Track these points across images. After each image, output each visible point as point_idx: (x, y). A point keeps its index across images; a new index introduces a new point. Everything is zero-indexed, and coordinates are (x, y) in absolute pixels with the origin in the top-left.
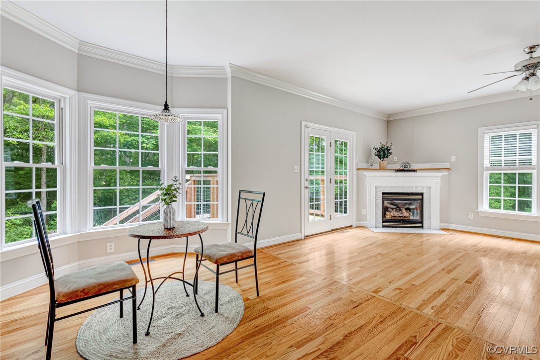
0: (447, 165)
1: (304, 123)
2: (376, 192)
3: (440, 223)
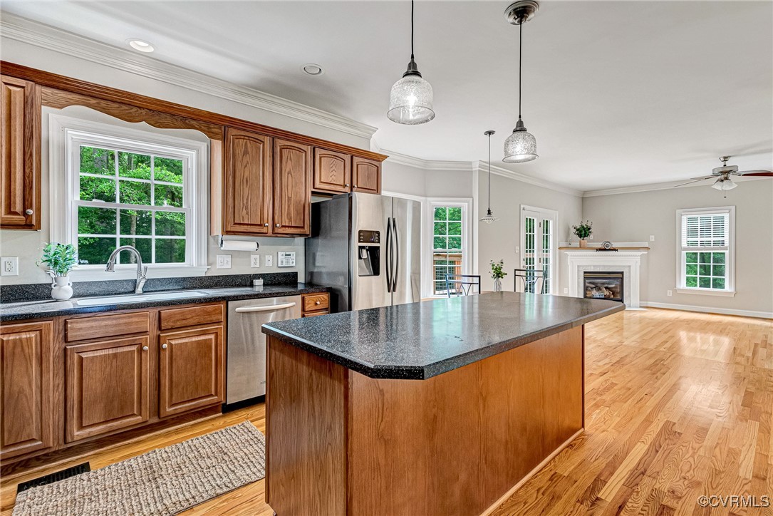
0: (646, 245)
1: (522, 206)
2: (578, 270)
3: (640, 300)
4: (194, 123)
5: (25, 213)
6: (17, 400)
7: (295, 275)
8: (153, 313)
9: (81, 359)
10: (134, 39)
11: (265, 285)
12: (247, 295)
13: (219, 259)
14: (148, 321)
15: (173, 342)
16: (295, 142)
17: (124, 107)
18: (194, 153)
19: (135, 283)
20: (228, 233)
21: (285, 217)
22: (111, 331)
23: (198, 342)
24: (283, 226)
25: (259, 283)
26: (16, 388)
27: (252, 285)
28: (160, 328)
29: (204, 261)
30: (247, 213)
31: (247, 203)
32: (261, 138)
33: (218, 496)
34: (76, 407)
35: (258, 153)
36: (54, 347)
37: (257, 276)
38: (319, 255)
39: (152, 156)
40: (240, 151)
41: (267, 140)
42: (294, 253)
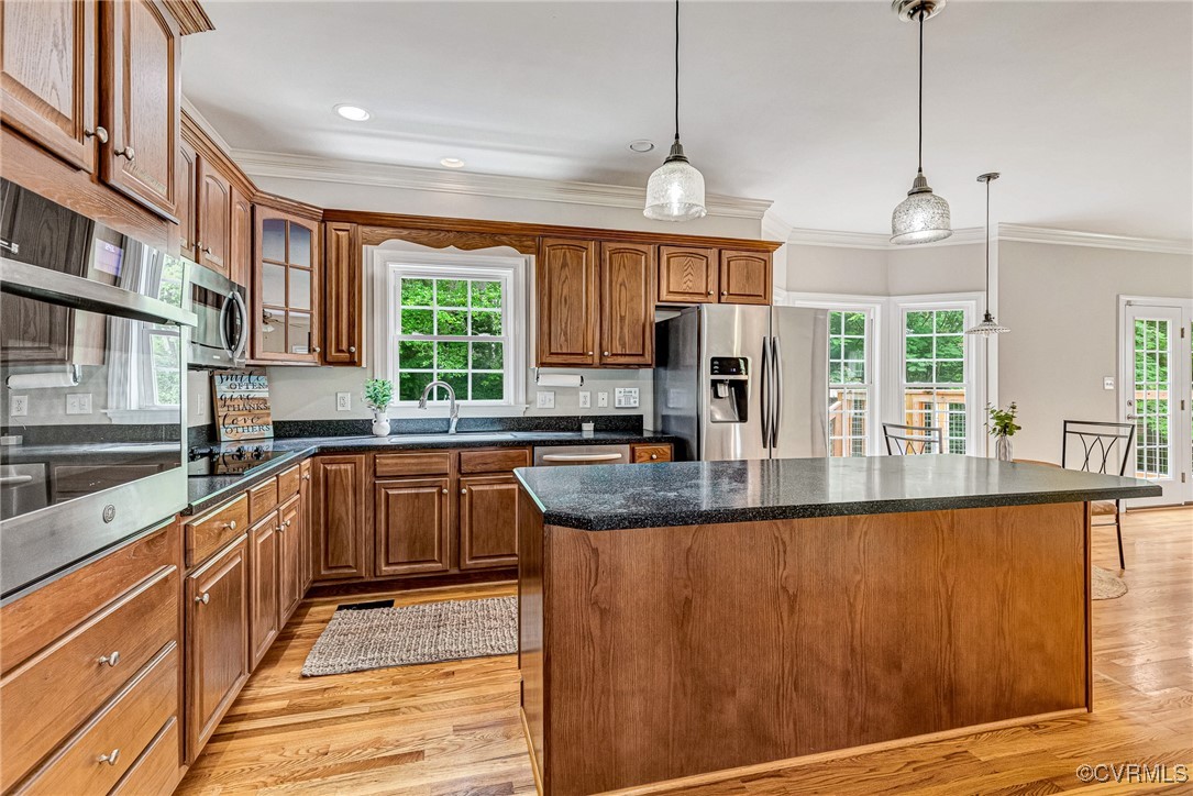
1: (1123, 299)
4: (504, 238)
5: (349, 352)
6: (337, 528)
7: (640, 419)
8: (453, 453)
9: (387, 495)
10: (445, 157)
11: (596, 430)
12: (557, 441)
13: (540, 396)
14: (447, 463)
15: (473, 488)
16: (631, 242)
17: (433, 234)
18: (511, 271)
19: (448, 421)
20: (543, 365)
21: (616, 343)
22: (415, 469)
23: (500, 491)
24: (613, 355)
25: (588, 428)
26: (337, 516)
27: (580, 429)
28: (459, 470)
29: (522, 398)
30: (566, 340)
31: (566, 327)
32: (584, 244)
33: (489, 656)
34: (383, 542)
35: (580, 264)
36: (366, 480)
37: (586, 419)
38: (673, 393)
39: (469, 280)
40: (557, 264)
41: (592, 246)
42: (637, 390)
